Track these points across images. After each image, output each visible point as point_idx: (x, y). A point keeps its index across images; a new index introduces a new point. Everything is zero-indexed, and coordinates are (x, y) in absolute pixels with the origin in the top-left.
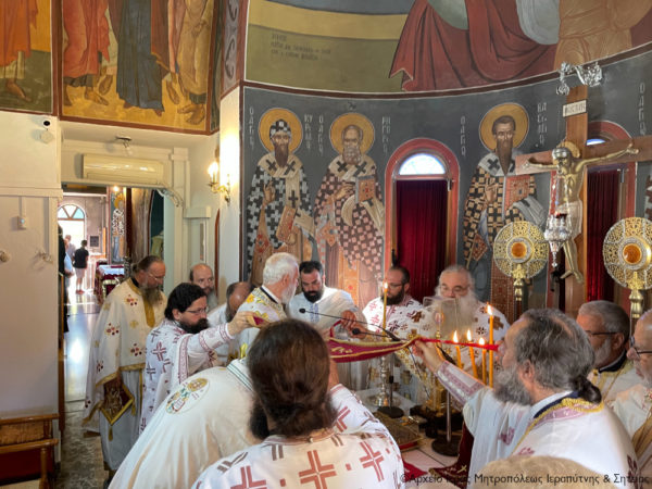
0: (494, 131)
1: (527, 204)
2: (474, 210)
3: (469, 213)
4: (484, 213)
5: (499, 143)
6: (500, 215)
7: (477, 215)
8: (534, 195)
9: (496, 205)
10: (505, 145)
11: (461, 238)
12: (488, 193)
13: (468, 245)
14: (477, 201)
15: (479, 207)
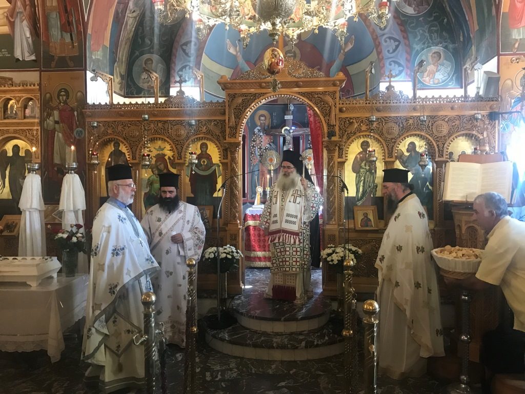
0: (259, 119)
1: (270, 145)
2: (253, 146)
3: (252, 147)
4: (257, 147)
5: (261, 123)
6: (262, 149)
7: (254, 148)
8: (273, 142)
9: (260, 145)
10: (263, 124)
11: (249, 157)
12: (258, 141)
13: (252, 159)
14: (254, 143)
15: (255, 145)
